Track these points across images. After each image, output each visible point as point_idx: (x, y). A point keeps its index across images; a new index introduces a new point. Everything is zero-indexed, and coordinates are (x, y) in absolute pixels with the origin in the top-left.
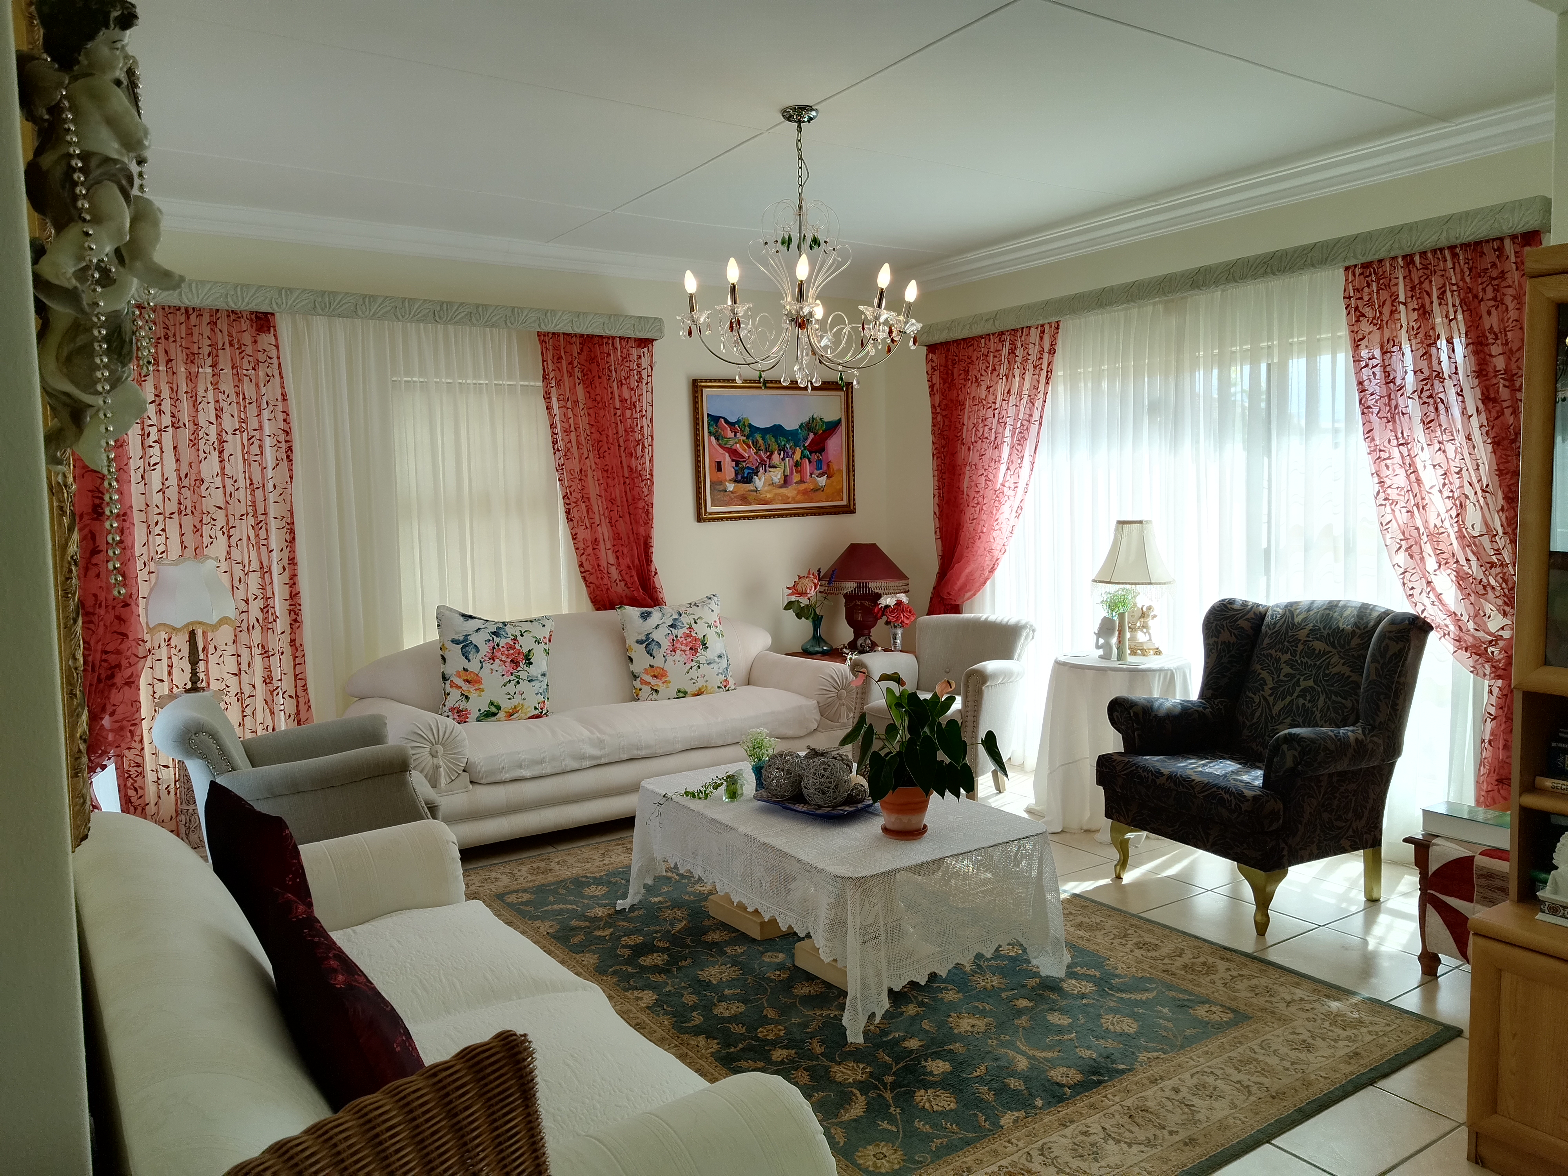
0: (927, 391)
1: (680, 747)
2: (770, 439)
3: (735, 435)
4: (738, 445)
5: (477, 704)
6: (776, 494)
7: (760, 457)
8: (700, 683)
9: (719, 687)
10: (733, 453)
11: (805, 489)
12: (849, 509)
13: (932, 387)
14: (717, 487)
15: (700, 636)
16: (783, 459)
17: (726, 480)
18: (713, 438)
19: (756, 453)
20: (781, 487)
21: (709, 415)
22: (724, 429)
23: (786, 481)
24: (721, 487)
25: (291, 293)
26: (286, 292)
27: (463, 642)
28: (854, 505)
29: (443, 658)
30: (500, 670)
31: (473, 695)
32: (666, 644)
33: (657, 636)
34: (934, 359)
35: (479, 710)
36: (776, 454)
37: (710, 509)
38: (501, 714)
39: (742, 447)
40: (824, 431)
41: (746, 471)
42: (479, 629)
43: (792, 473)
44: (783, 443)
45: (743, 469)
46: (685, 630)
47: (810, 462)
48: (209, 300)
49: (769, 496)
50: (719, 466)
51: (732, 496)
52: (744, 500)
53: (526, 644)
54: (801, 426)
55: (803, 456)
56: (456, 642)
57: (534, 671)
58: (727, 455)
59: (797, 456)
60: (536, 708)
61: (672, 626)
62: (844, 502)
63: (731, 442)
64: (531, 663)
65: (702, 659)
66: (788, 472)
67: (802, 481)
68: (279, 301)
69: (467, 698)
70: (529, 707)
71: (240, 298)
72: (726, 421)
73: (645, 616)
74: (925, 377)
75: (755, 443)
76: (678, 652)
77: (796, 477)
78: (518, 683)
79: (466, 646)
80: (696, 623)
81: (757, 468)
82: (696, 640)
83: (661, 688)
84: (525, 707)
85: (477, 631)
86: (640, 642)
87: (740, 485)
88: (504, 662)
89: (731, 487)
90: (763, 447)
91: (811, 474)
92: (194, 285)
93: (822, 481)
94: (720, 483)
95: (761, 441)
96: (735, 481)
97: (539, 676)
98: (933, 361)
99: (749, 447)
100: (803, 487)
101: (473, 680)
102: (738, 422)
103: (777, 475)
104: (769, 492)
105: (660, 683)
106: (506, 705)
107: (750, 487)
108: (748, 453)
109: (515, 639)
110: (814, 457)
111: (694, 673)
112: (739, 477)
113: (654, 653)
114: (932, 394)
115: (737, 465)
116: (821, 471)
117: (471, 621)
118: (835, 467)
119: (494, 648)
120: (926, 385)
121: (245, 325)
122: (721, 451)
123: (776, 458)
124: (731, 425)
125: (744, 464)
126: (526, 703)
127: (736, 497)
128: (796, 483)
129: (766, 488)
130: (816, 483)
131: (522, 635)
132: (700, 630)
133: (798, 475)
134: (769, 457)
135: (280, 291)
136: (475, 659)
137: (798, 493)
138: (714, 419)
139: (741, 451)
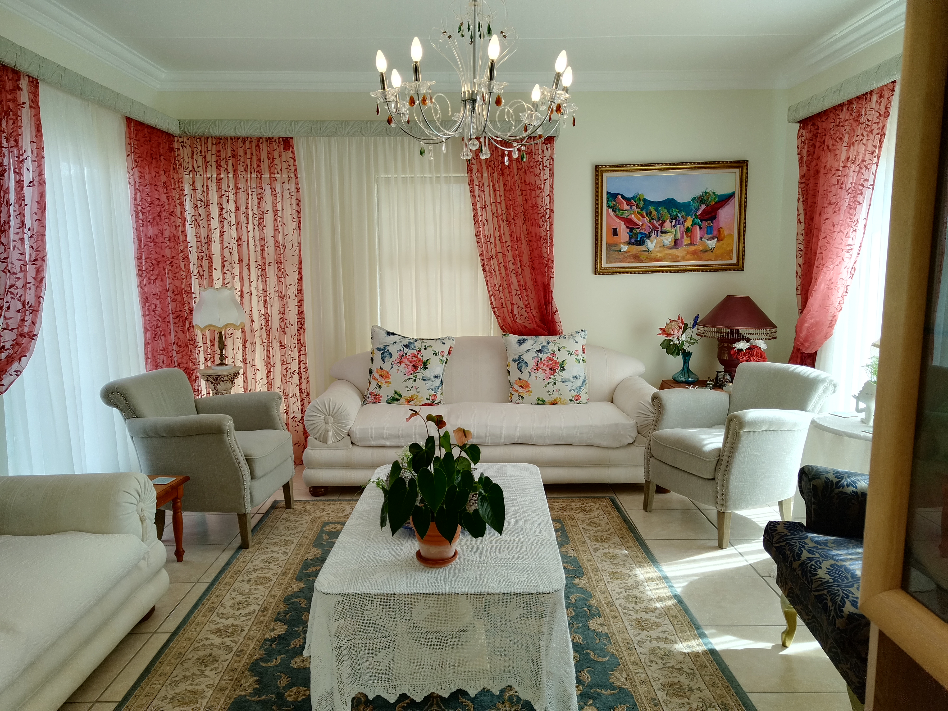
0: (797, 163)
1: (505, 441)
2: (663, 210)
3: (631, 208)
4: (633, 216)
5: (386, 392)
6: (666, 254)
7: (653, 224)
8: (555, 395)
9: (571, 400)
10: (629, 222)
11: (695, 250)
12: (739, 267)
13: (801, 160)
14: (613, 248)
15: (560, 361)
16: (674, 226)
17: (621, 243)
18: (611, 211)
19: (649, 222)
20: (671, 248)
21: (608, 193)
22: (620, 203)
23: (676, 243)
24: (616, 248)
25: (298, 124)
26: (295, 123)
27: (383, 350)
28: (743, 263)
29: (372, 359)
30: (404, 370)
31: (384, 386)
32: (532, 364)
33: (526, 357)
34: (804, 134)
35: (388, 396)
36: (668, 222)
37: (605, 265)
38: (402, 400)
39: (635, 217)
40: (716, 203)
41: (639, 236)
42: (396, 342)
43: (682, 237)
44: (675, 213)
45: (636, 234)
46: (549, 355)
47: (701, 228)
48: (251, 131)
49: (659, 255)
50: (615, 232)
51: (626, 255)
52: (637, 258)
53: (425, 355)
54: (694, 199)
55: (694, 224)
56: (379, 349)
57: (428, 373)
58: (623, 223)
59: (688, 224)
60: (427, 399)
61: (540, 351)
62: (734, 261)
63: (627, 214)
64: (427, 368)
65: (558, 378)
66: (678, 236)
67: (692, 244)
68: (290, 129)
69: (380, 387)
70: (422, 397)
71: (268, 129)
72: (623, 197)
73: (520, 342)
74: (796, 151)
75: (649, 214)
76: (540, 370)
77: (686, 240)
78: (415, 380)
79: (384, 352)
80: (559, 350)
81: (649, 233)
82: (556, 363)
83: (525, 395)
84: (419, 397)
85: (393, 344)
86: (514, 361)
87: (634, 247)
88: (408, 366)
89: (625, 248)
90: (656, 217)
91: (701, 238)
92: (242, 123)
93: (712, 243)
94: (616, 245)
95: (654, 212)
96: (629, 243)
97: (432, 377)
98: (803, 136)
99: (643, 217)
100: (692, 248)
101: (385, 376)
102: (634, 197)
103: (668, 239)
104: (660, 252)
105: (524, 392)
106: (406, 394)
107: (643, 248)
108: (643, 222)
109: (419, 351)
110: (705, 224)
111: (550, 387)
112: (633, 241)
113: (523, 370)
114: (800, 166)
115: (631, 231)
116: (711, 235)
117: (392, 337)
118: (725, 232)
119: (403, 355)
120: (797, 157)
121: (275, 145)
122: (617, 220)
123: (668, 225)
124: (628, 200)
125: (638, 230)
126: (420, 395)
127: (629, 256)
128: (685, 245)
129: (657, 249)
130: (706, 245)
131: (425, 349)
132: (561, 357)
133: (689, 239)
134: (662, 225)
135: (291, 122)
136: (389, 361)
137: (688, 253)
138: (612, 196)
139: (635, 220)
